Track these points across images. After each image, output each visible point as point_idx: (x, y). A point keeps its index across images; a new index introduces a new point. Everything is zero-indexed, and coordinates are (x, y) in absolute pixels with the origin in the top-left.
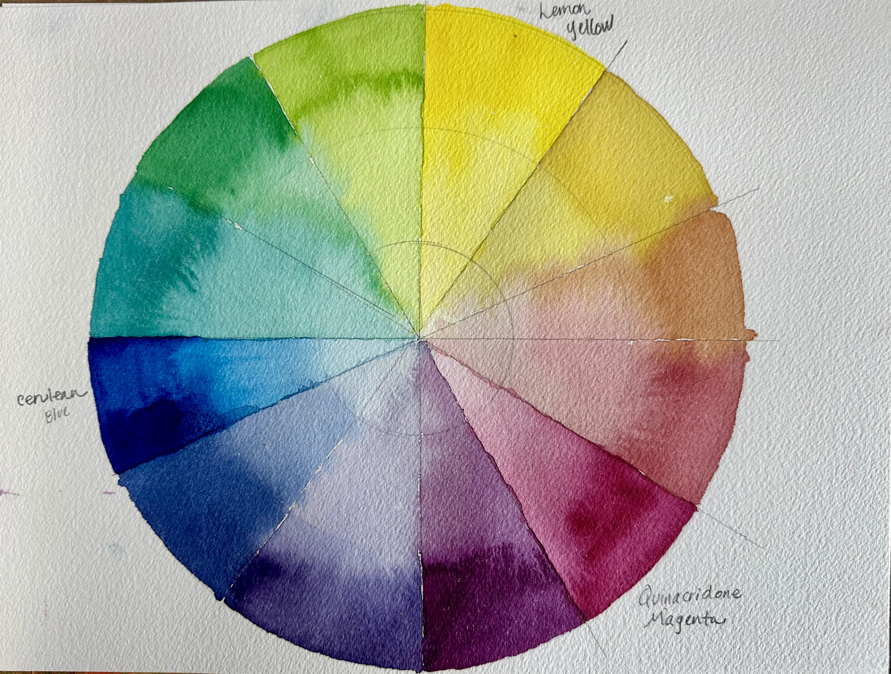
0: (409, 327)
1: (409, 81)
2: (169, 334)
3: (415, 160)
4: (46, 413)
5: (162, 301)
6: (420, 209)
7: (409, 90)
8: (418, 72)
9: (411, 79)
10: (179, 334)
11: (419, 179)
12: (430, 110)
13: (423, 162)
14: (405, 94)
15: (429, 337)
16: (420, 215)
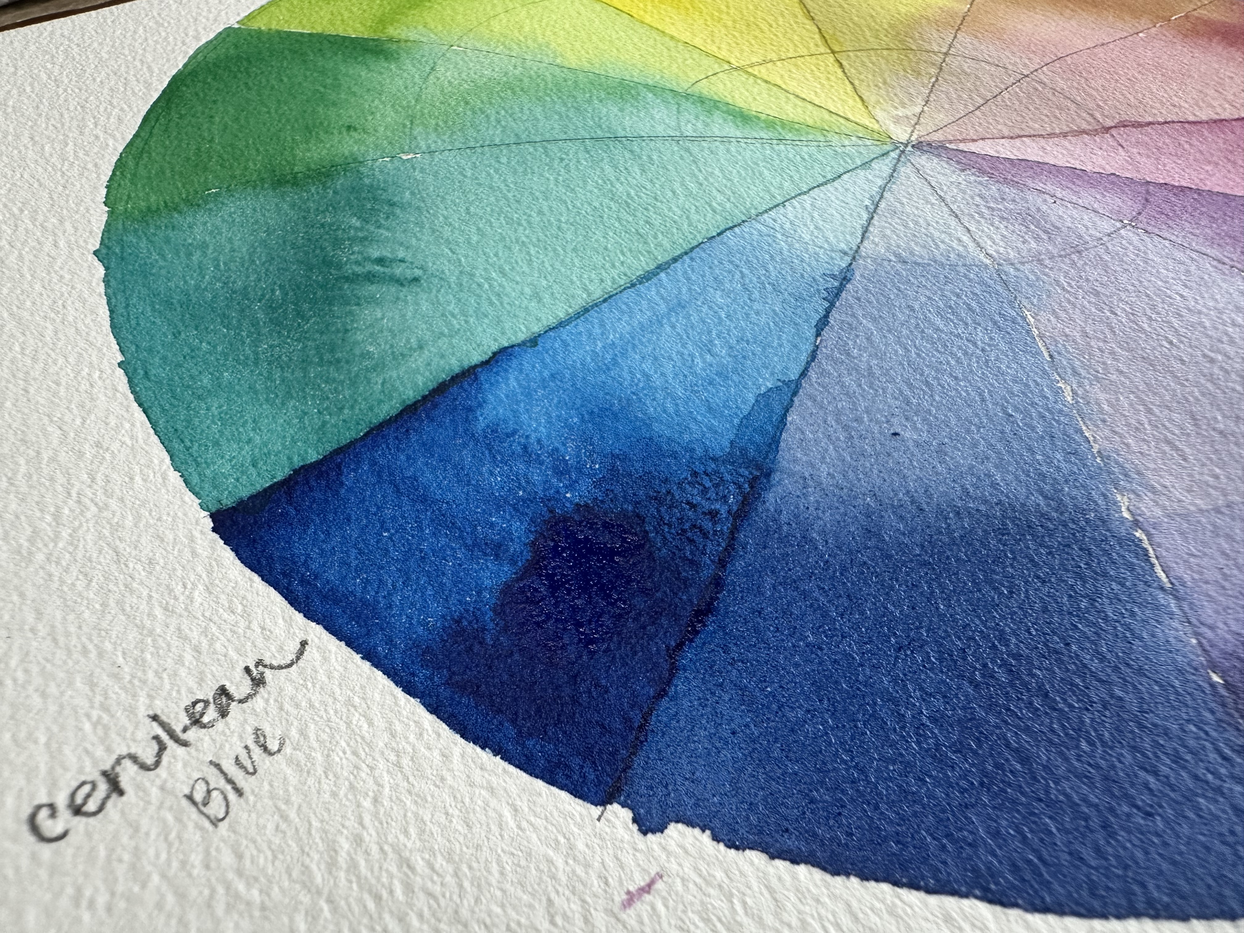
2: (431, 386)
3: (614, 15)
4: (190, 798)
5: (356, 343)
6: (688, 45)
10: (457, 370)
11: (646, 25)
13: (630, 15)
15: (915, 137)
16: (697, 50)
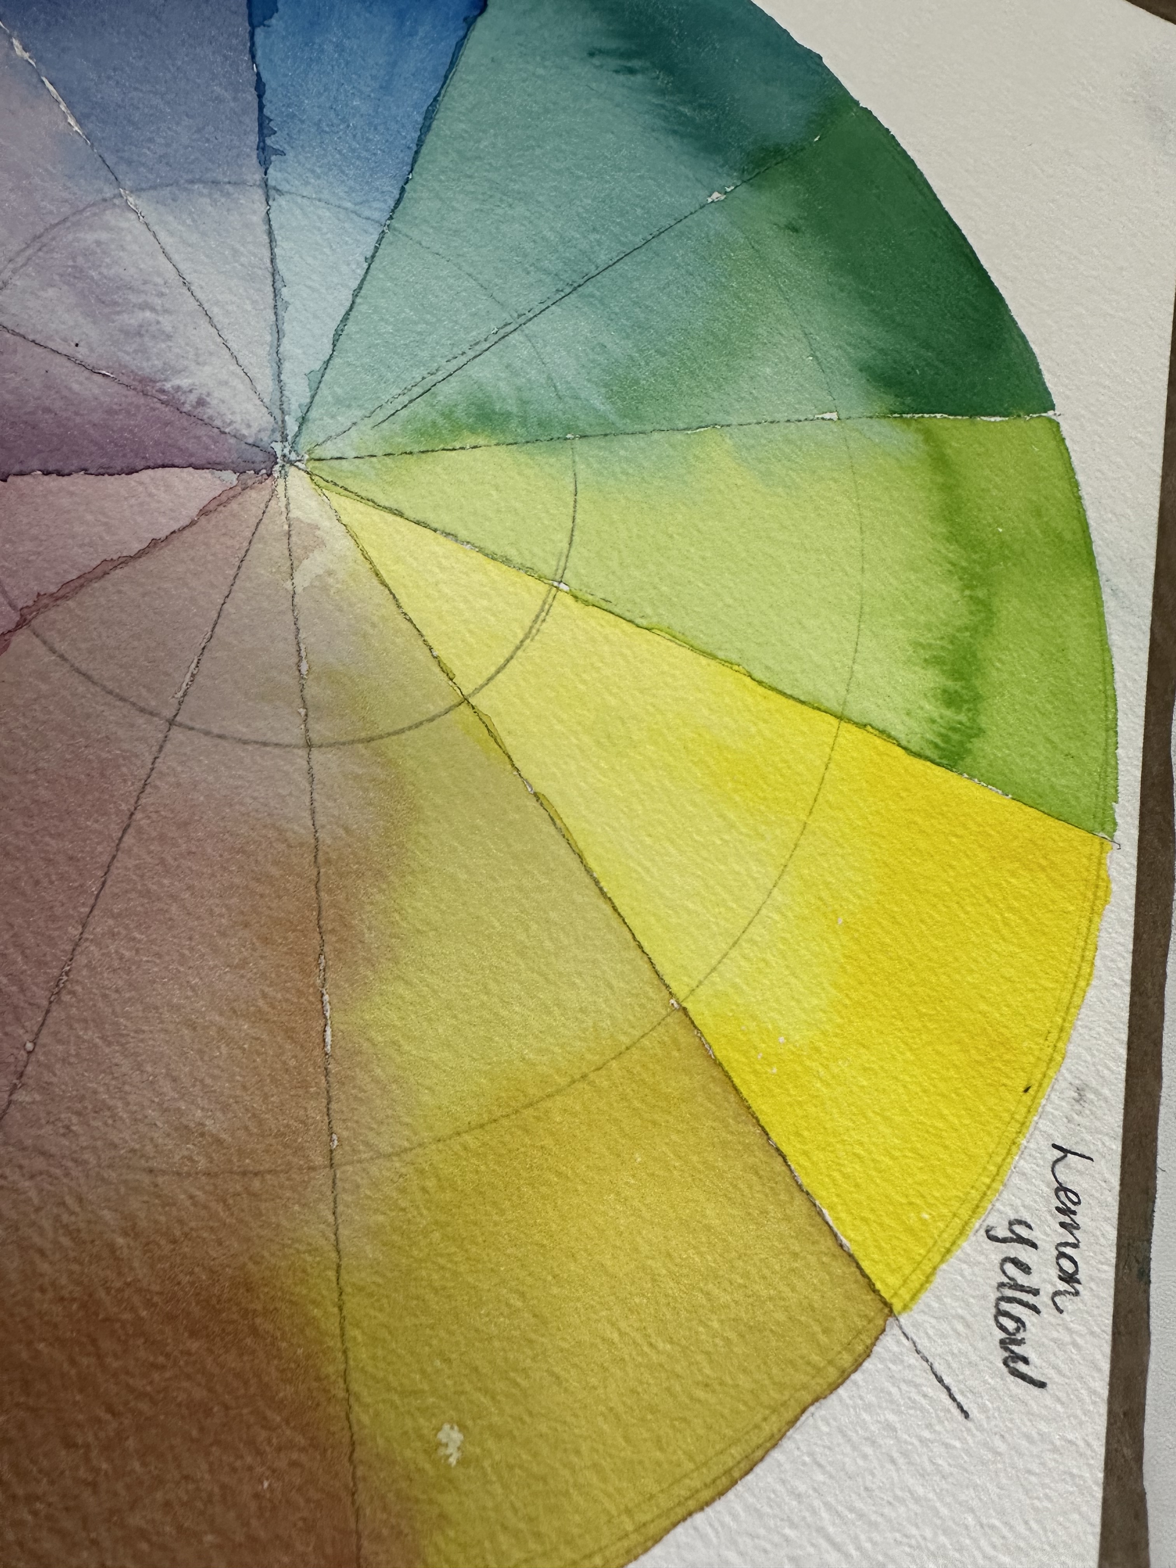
0: (329, 450)
1: (954, 729)
3: (771, 663)
6: (644, 622)
7: (933, 721)
8: (969, 760)
9: (956, 737)
11: (721, 654)
12: (880, 754)
13: (760, 683)
14: (927, 707)
15: (280, 489)
16: (628, 615)
